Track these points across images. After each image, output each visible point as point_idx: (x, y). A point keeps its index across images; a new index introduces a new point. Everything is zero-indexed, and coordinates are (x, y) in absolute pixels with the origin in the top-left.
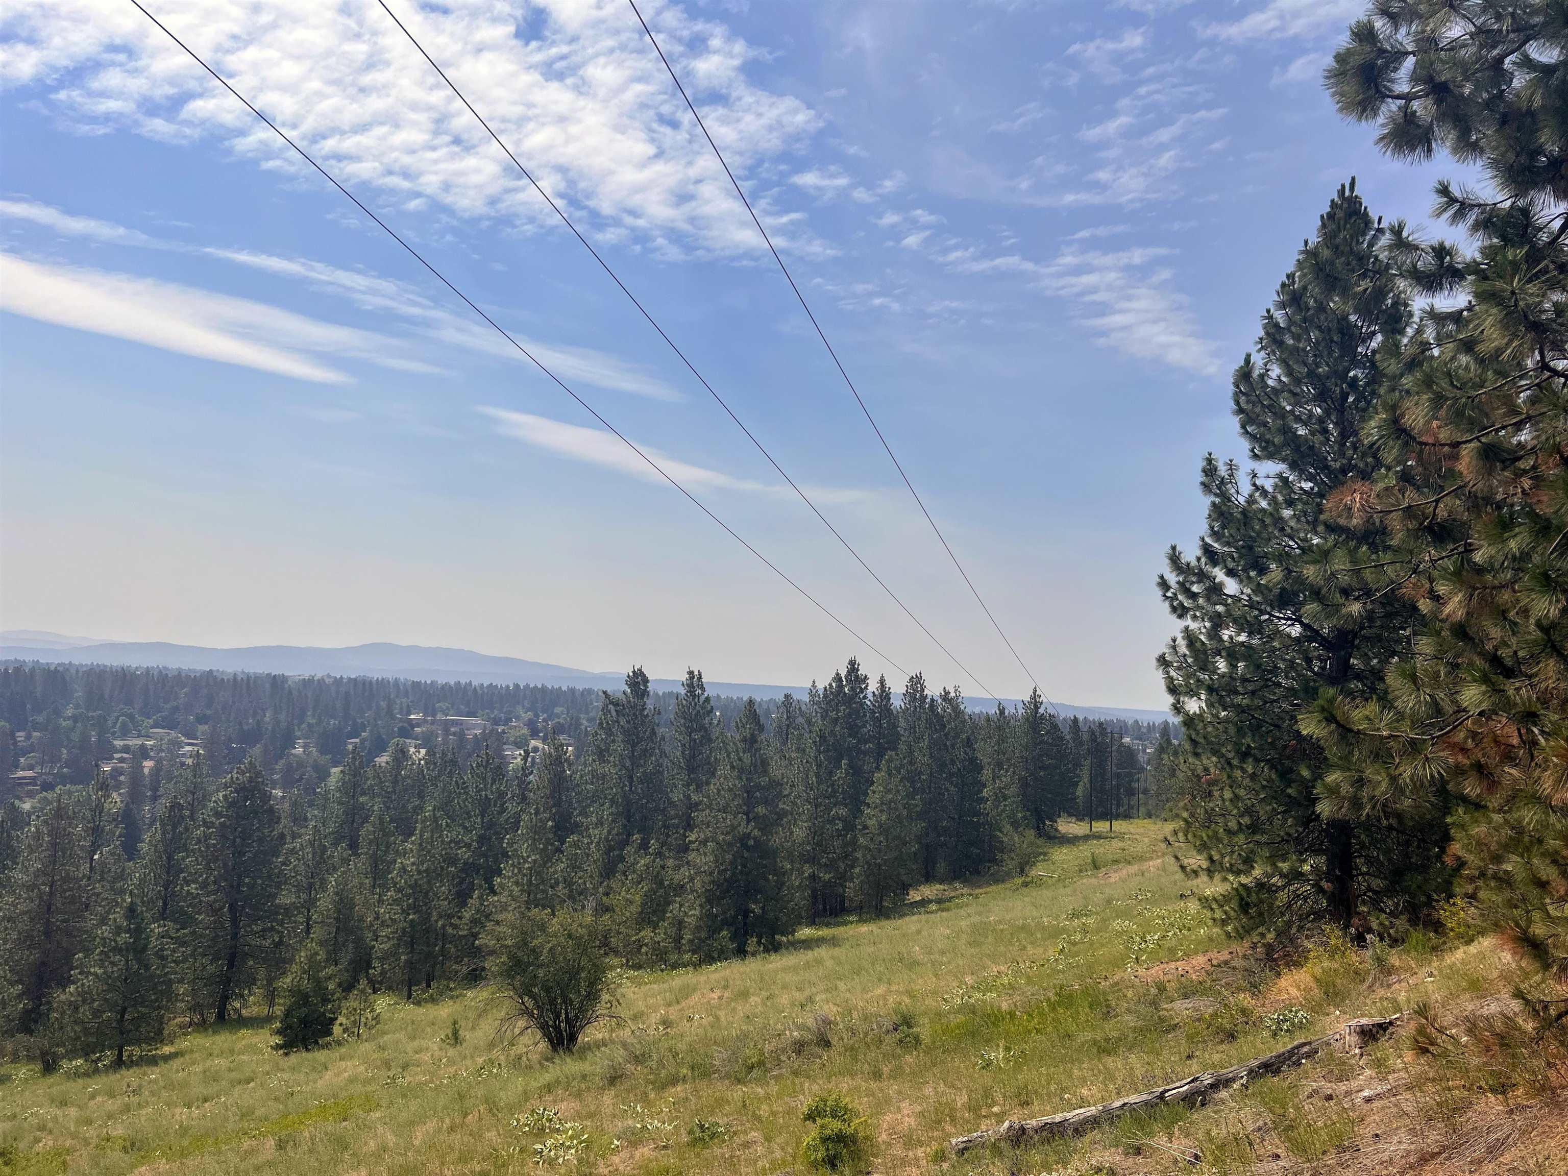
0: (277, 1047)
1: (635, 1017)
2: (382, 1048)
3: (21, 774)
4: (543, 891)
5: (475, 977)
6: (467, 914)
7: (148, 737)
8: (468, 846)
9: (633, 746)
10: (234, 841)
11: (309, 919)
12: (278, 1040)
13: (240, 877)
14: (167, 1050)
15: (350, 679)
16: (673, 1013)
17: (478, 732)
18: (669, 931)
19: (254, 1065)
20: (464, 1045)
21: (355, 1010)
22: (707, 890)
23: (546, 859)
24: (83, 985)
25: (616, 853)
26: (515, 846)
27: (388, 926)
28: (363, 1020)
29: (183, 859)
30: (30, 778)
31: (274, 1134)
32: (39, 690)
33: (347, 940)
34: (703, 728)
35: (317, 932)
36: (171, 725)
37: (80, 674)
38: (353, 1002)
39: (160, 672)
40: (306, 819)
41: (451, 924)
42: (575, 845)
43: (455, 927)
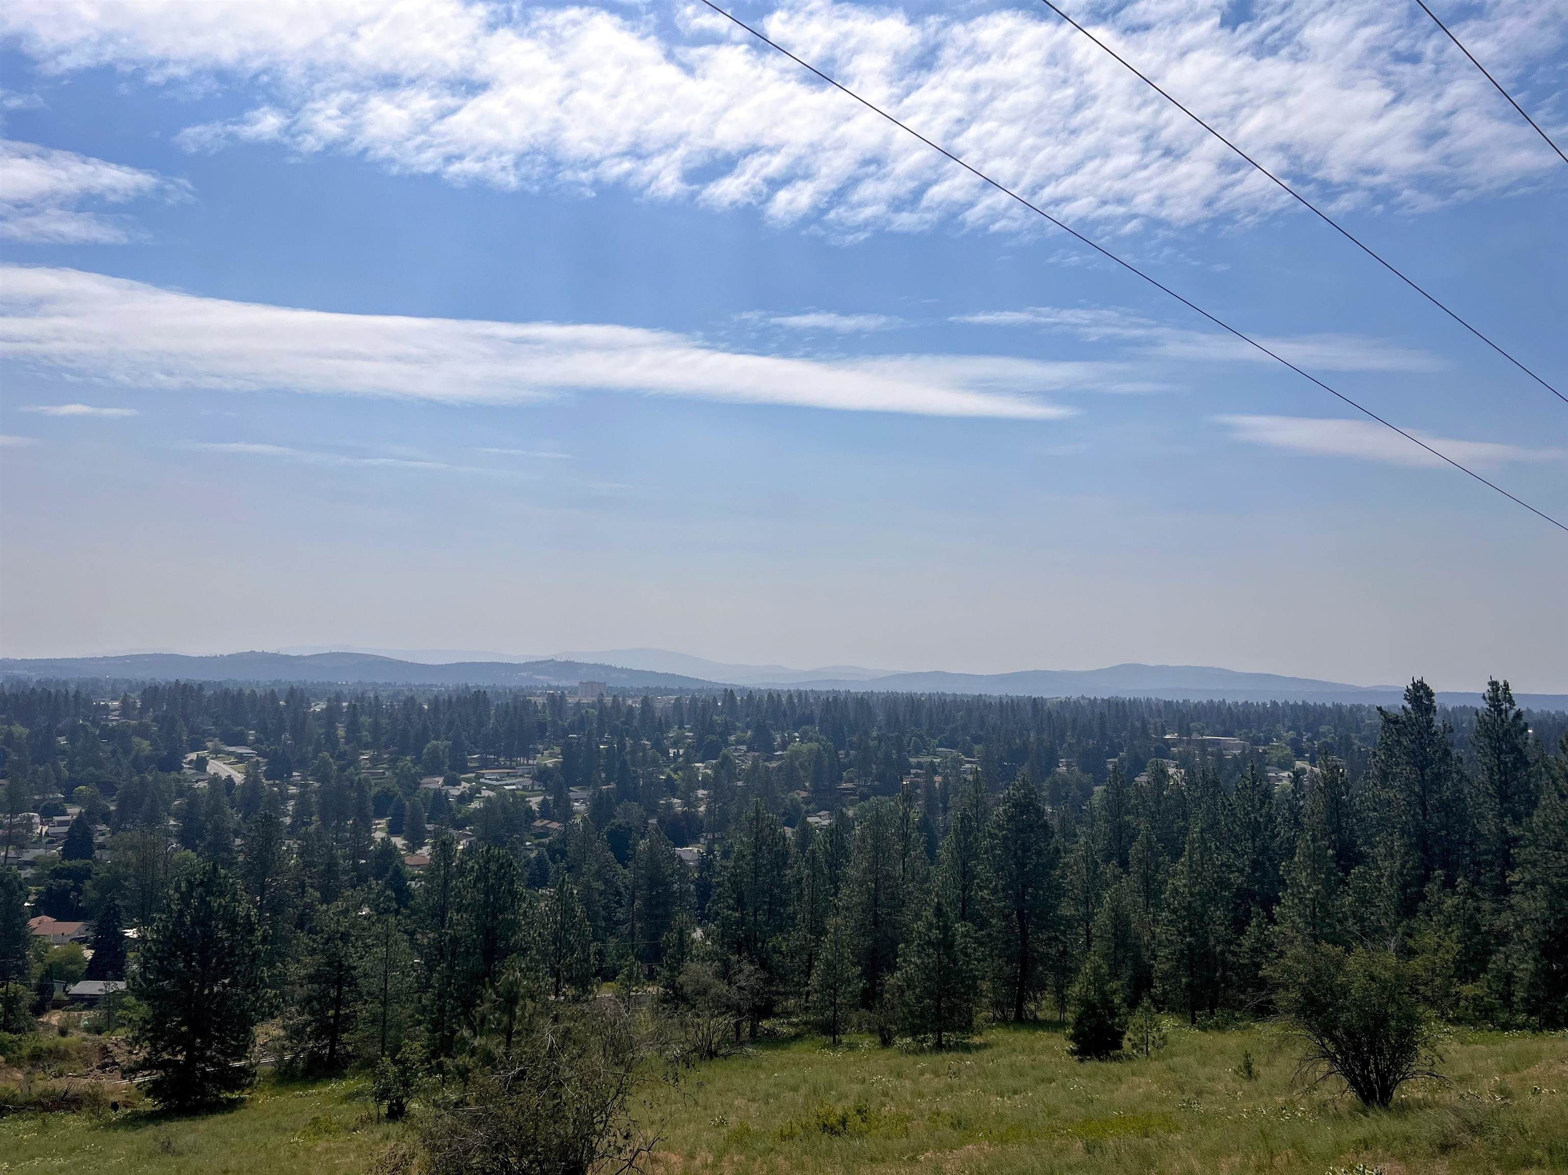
0: (1073, 1053)
1: (1462, 1080)
2: (1172, 1069)
3: (844, 785)
4: (1329, 925)
5: (1263, 1011)
6: (1247, 943)
7: (935, 754)
8: (1241, 871)
9: (1422, 769)
10: (1016, 853)
11: (1088, 932)
12: (1072, 1046)
13: (1024, 887)
14: (977, 1040)
15: (1103, 700)
16: (1511, 1080)
17: (1237, 752)
18: (1494, 987)
19: (1053, 1066)
20: (1260, 1080)
21: (1142, 1027)
22: (1540, 942)
23: (1331, 892)
24: (906, 971)
25: (1414, 889)
26: (1293, 875)
27: (1165, 947)
28: (1150, 1038)
29: (975, 866)
30: (851, 789)
31: (1081, 1137)
32: (852, 715)
33: (1125, 957)
34: (1514, 749)
35: (1096, 945)
36: (953, 745)
37: (880, 701)
38: (1137, 1019)
39: (940, 699)
40: (1075, 835)
41: (1230, 952)
42: (1362, 877)
43: (1234, 954)
